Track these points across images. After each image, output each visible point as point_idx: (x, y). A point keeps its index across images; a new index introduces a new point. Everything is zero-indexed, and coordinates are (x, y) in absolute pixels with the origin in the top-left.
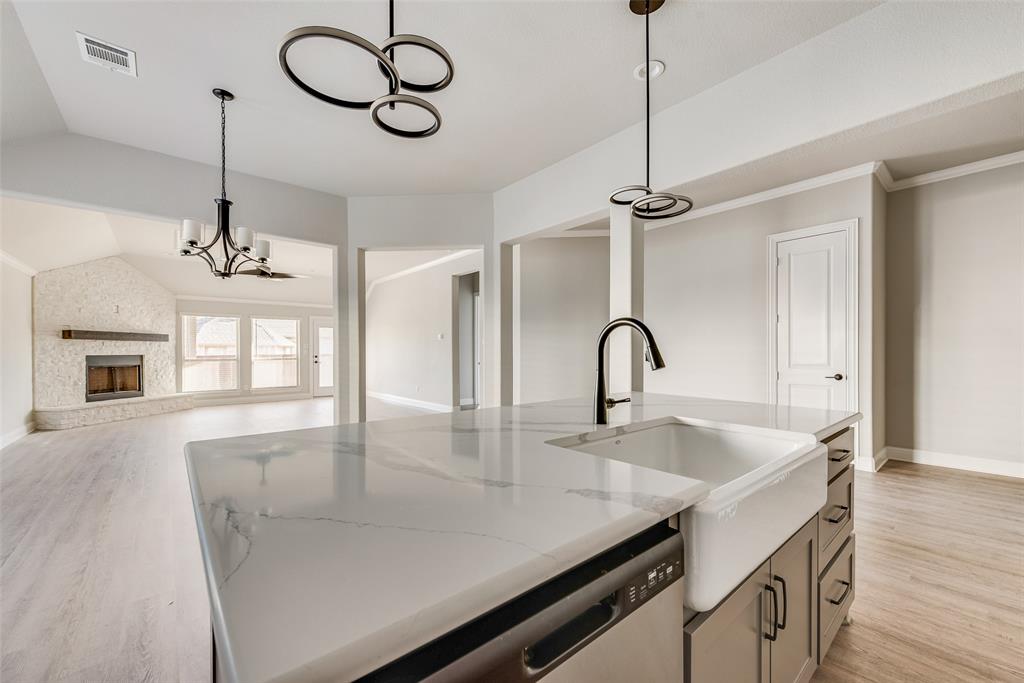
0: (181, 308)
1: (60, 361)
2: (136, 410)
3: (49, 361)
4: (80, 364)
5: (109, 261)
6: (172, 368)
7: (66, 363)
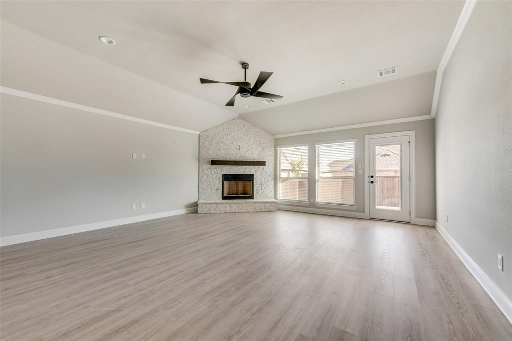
0: (278, 142)
1: (210, 177)
2: (238, 207)
3: (205, 177)
4: (219, 178)
5: (234, 121)
6: (272, 182)
7: (213, 178)
